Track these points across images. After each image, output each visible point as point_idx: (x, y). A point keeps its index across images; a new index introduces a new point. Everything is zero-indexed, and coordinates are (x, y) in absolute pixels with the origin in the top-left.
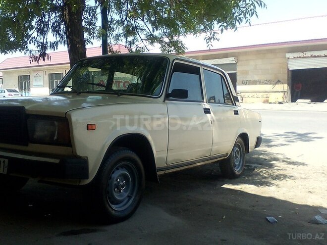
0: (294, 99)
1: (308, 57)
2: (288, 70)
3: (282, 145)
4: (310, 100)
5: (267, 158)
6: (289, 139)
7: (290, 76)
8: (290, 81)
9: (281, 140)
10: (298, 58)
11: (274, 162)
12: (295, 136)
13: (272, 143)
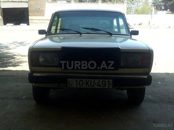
0: (5, 24)
1: (10, 2)
2: (1, 8)
3: (14, 48)
4: (13, 24)
5: (11, 55)
6: (16, 45)
7: (2, 11)
8: (2, 14)
9: (13, 46)
10: (5, 2)
11: (15, 56)
12: (18, 44)
13: (9, 48)
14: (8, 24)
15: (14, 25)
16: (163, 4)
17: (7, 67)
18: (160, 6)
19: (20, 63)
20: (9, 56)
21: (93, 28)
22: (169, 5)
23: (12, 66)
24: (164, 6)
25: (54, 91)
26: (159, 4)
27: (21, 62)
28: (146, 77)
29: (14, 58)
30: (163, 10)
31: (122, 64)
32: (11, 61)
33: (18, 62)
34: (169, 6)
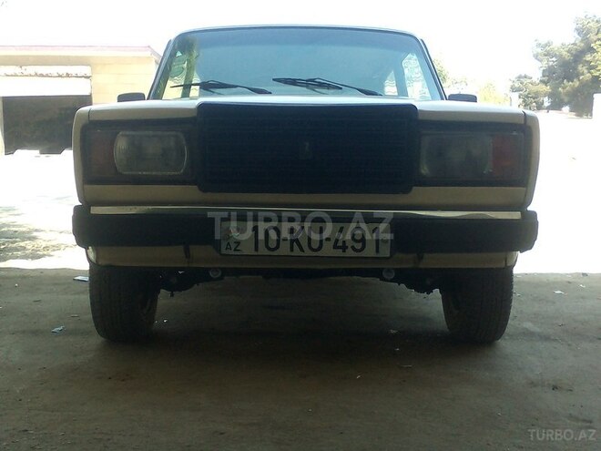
0: (10, 149)
1: (31, 75)
4: (38, 151)
10: (12, 75)
14: (19, 152)
15: (42, 153)
16: (547, 89)
17: (5, 260)
18: (536, 95)
19: (54, 250)
20: (16, 232)
21: (313, 80)
22: (568, 92)
23: (26, 257)
24: (551, 95)
25: (172, 295)
26: (534, 89)
27: (57, 248)
28: (516, 215)
29: (34, 238)
30: (549, 109)
31: (425, 170)
32: (22, 244)
33: (46, 248)
34: (567, 94)
